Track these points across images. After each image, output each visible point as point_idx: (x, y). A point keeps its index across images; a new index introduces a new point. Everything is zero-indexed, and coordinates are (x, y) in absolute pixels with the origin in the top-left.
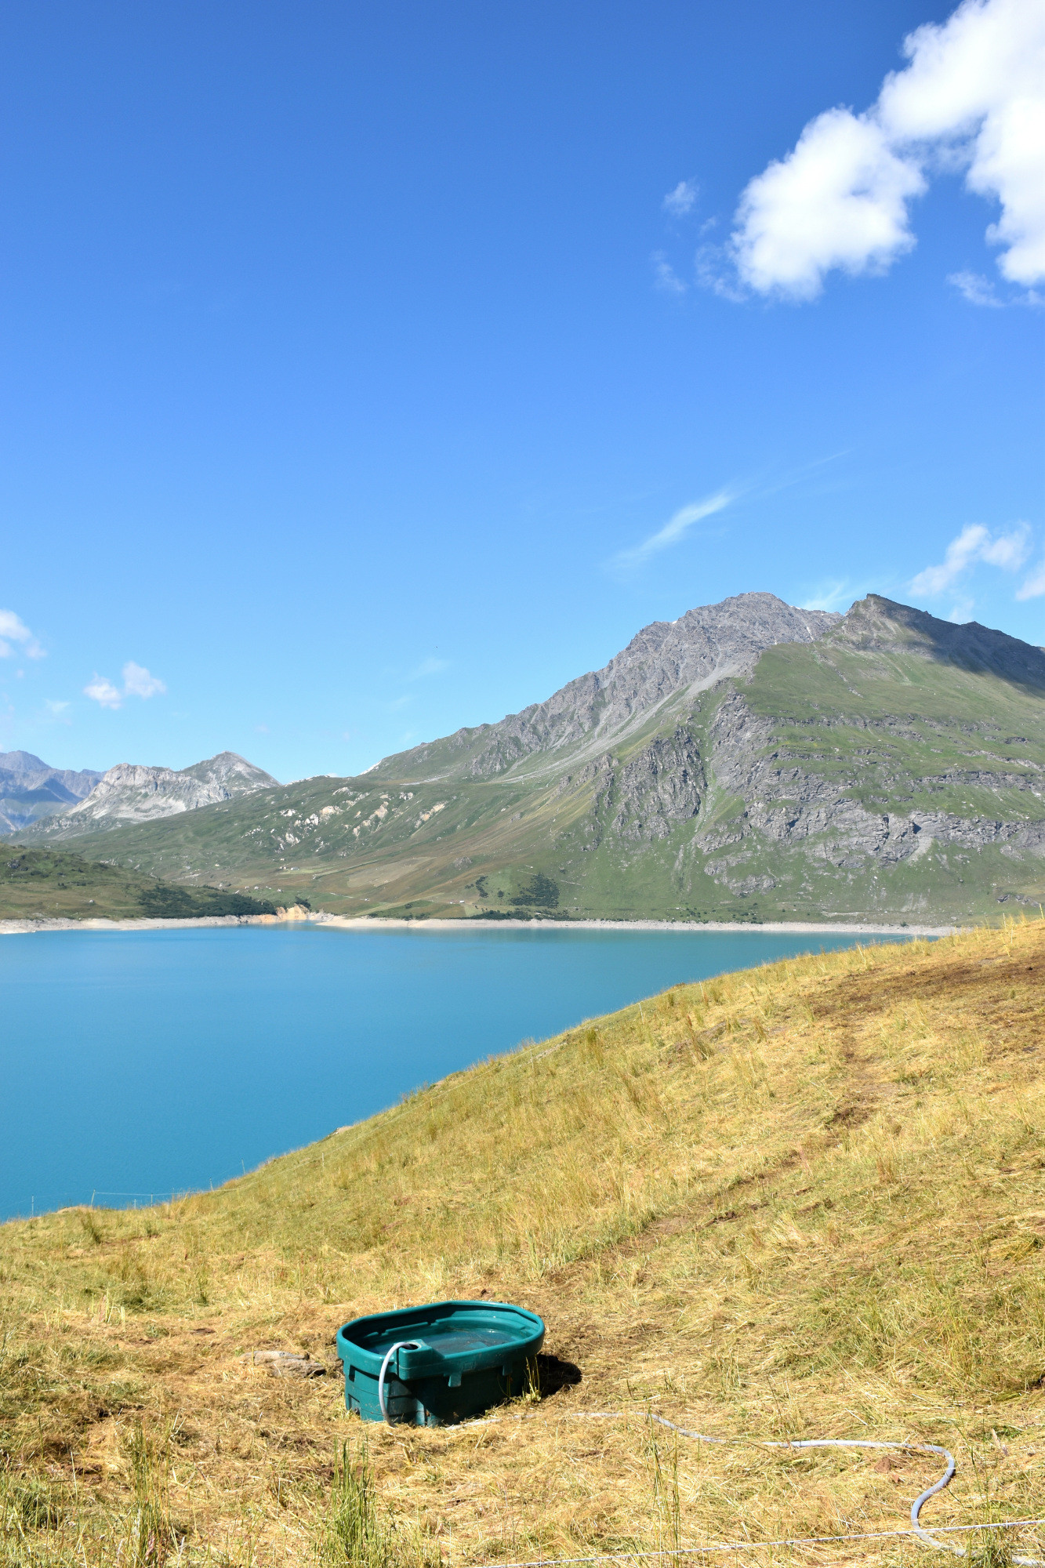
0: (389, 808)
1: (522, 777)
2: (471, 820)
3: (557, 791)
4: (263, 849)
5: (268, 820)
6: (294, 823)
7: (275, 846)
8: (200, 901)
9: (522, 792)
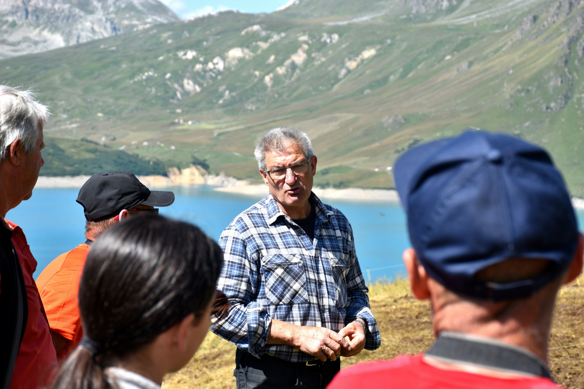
0: (308, 52)
1: (474, 16)
2: (408, 69)
3: (517, 35)
4: (156, 97)
5: (163, 62)
6: (194, 67)
7: (171, 93)
8: (76, 157)
9: (473, 36)
